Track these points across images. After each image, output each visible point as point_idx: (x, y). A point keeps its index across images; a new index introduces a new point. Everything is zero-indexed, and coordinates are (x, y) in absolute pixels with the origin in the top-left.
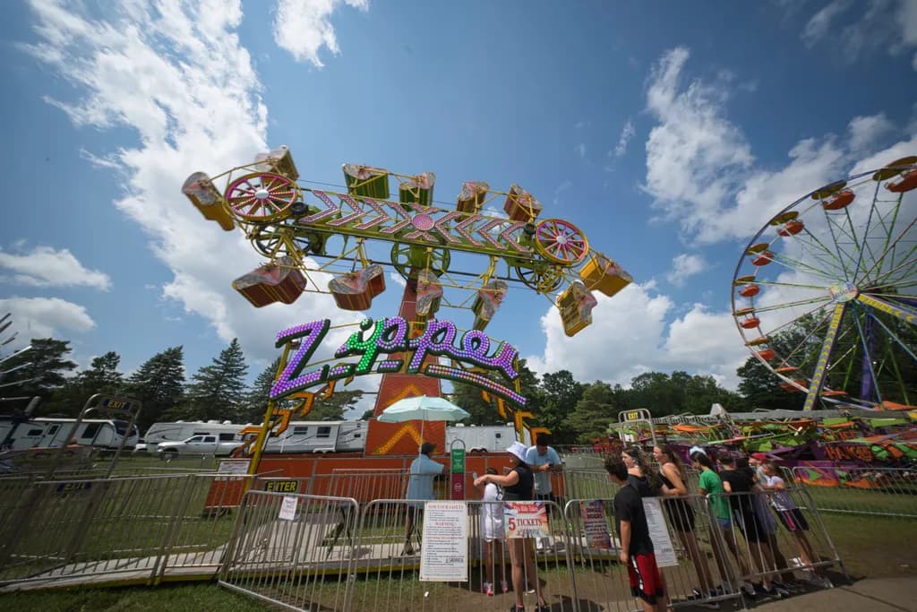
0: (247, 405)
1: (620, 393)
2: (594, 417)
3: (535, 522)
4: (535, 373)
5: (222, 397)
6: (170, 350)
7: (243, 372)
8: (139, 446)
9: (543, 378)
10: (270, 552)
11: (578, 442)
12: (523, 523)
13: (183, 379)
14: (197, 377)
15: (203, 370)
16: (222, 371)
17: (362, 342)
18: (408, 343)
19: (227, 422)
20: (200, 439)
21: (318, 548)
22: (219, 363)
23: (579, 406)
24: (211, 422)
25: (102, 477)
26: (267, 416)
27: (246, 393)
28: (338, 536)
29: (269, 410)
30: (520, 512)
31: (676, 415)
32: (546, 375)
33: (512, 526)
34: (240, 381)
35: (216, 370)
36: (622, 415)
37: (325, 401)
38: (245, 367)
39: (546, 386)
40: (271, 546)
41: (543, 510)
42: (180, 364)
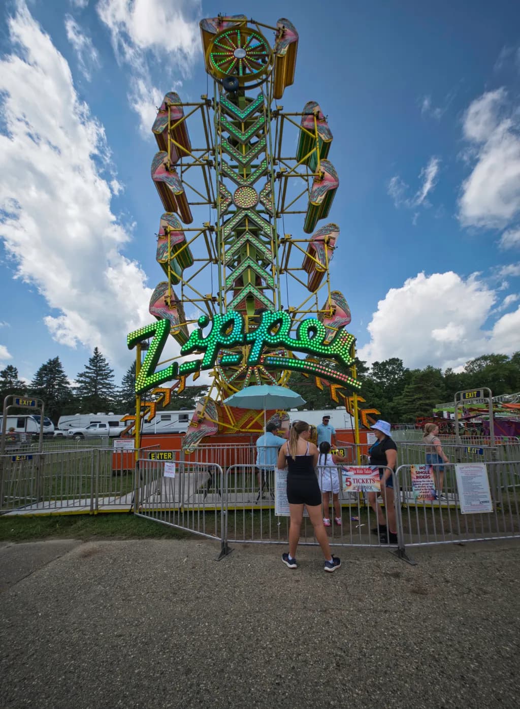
0: (122, 400)
1: (451, 377)
2: (420, 399)
3: (369, 481)
4: (365, 362)
5: (101, 395)
6: (50, 360)
7: (110, 374)
8: (56, 432)
9: (372, 366)
10: (163, 497)
11: (401, 421)
12: (358, 481)
13: (68, 383)
14: (78, 381)
15: (81, 375)
16: (95, 375)
17: (203, 339)
18: (245, 337)
19: (110, 413)
20: (96, 426)
21: (197, 495)
22: (90, 369)
23: (406, 390)
24: (99, 414)
25: (38, 452)
26: (137, 407)
27: (118, 392)
28: (209, 487)
29: (138, 402)
30: (356, 474)
31: (509, 394)
32: (376, 364)
33: (348, 483)
34: (110, 382)
35: (90, 375)
36: (459, 394)
37: (179, 395)
38: (111, 371)
39: (375, 374)
40: (163, 493)
41: (377, 472)
42: (62, 372)
